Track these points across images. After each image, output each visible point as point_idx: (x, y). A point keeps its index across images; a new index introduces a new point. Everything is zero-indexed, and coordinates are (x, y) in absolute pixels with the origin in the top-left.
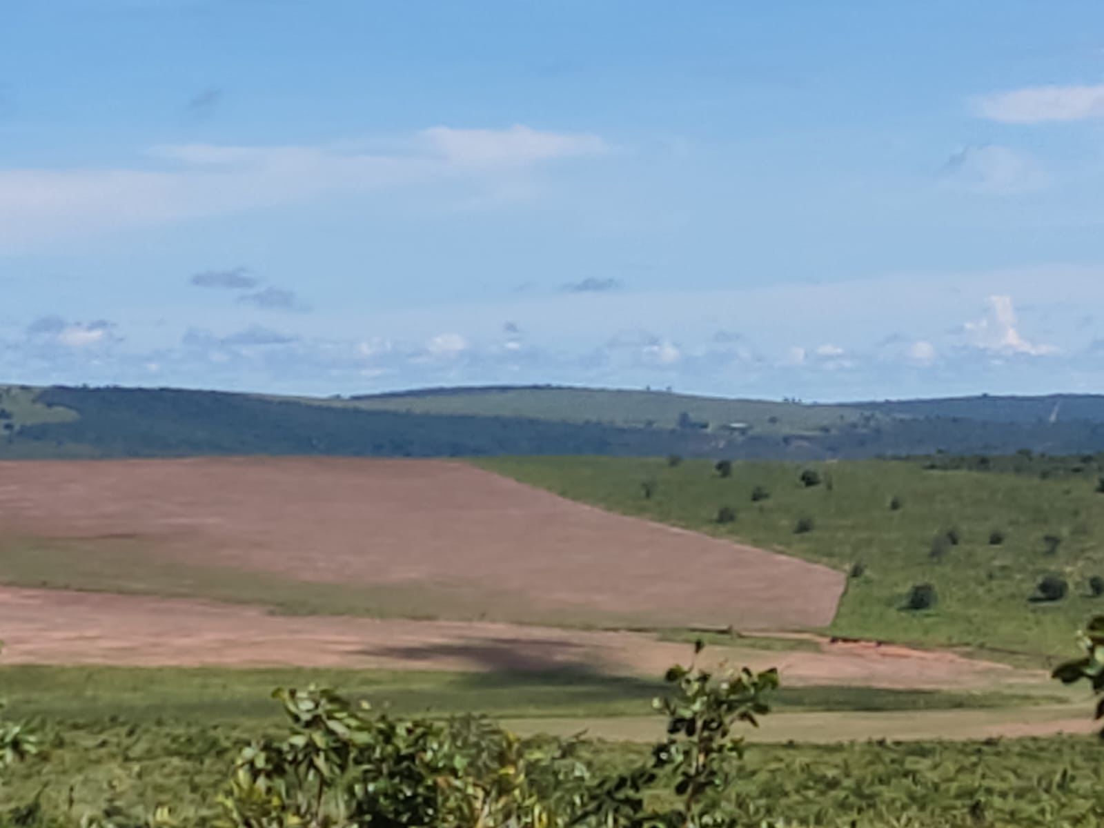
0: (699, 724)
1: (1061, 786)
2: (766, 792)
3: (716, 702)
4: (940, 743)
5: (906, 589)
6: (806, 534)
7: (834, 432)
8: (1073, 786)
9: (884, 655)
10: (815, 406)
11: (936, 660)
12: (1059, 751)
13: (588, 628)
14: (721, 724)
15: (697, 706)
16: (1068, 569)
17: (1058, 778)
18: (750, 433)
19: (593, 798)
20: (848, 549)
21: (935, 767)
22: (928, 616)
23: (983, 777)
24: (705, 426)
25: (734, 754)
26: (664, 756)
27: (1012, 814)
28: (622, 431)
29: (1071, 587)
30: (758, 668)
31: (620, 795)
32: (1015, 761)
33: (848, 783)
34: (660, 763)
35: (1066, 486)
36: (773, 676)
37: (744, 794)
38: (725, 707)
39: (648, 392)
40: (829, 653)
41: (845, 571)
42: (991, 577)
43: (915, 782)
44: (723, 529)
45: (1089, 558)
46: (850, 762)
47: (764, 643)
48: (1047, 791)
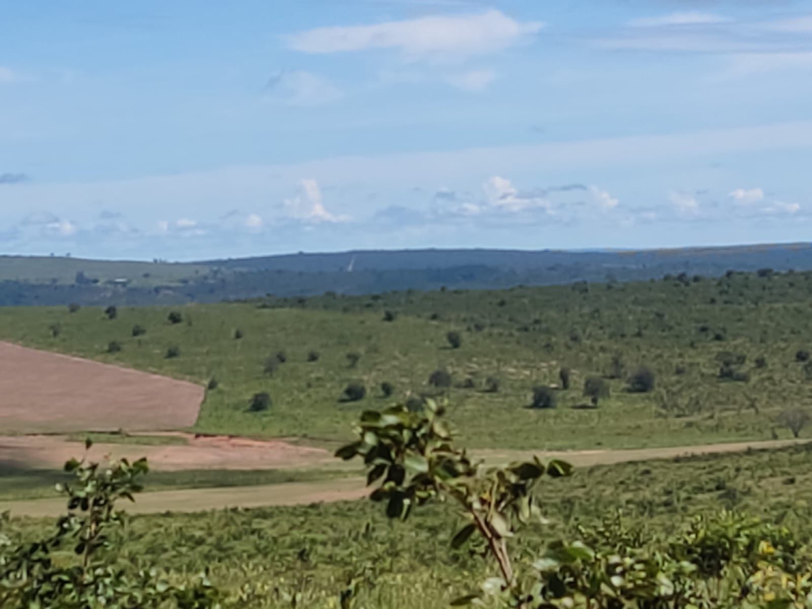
0: (91, 501)
1: (365, 536)
2: (151, 550)
3: (103, 485)
4: (277, 508)
5: (249, 396)
6: (174, 359)
7: (191, 283)
8: (374, 535)
9: (234, 445)
10: (177, 264)
11: (271, 447)
12: (362, 509)
13: (13, 434)
14: (106, 501)
15: (89, 489)
16: (365, 378)
17: (363, 530)
18: (129, 286)
19: (14, 559)
20: (204, 369)
21: (274, 526)
22: (265, 416)
23: (309, 531)
24: (96, 281)
25: (118, 522)
26: (66, 525)
27: (330, 557)
28: (33, 286)
29: (368, 391)
30: (132, 459)
31: (35, 557)
32: (331, 519)
33: (210, 540)
34: (64, 531)
35: (361, 318)
36: (143, 463)
37: (134, 552)
38: (109, 488)
39: (52, 258)
40: (193, 445)
41: (204, 385)
42: (309, 386)
43: (261, 538)
44: (111, 357)
45: (379, 370)
46: (212, 524)
47: (145, 440)
48: (355, 539)
